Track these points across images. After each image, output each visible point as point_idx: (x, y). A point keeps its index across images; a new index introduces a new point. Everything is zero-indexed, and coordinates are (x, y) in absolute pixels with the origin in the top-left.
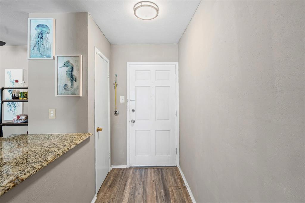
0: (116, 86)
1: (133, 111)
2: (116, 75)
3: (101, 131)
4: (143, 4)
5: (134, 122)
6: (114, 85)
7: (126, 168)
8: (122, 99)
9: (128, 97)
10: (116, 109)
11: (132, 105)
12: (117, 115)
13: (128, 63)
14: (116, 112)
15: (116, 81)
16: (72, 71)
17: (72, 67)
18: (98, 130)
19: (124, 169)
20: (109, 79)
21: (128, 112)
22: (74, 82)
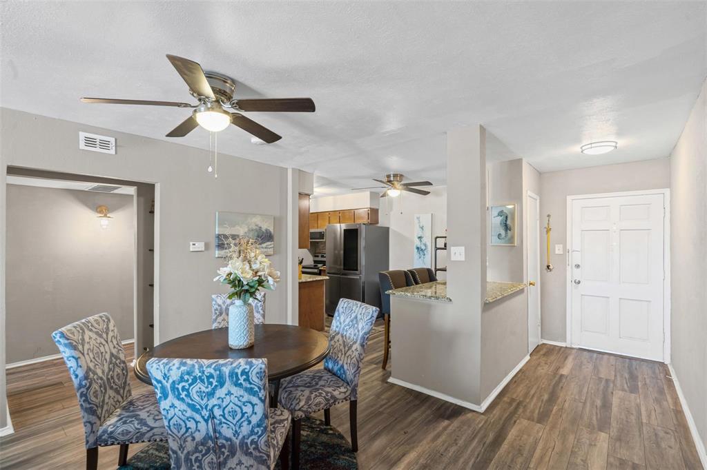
0: (548, 230)
1: (578, 266)
2: (549, 216)
3: (534, 285)
4: (593, 145)
5: (579, 282)
6: (546, 230)
7: (564, 346)
8: (558, 249)
9: (568, 247)
10: (548, 262)
11: (575, 258)
12: (551, 270)
13: (569, 198)
14: (548, 267)
15: (548, 224)
16: (506, 221)
17: (507, 217)
18: (530, 284)
19: (562, 347)
20: (538, 222)
21: (569, 268)
22: (509, 231)
